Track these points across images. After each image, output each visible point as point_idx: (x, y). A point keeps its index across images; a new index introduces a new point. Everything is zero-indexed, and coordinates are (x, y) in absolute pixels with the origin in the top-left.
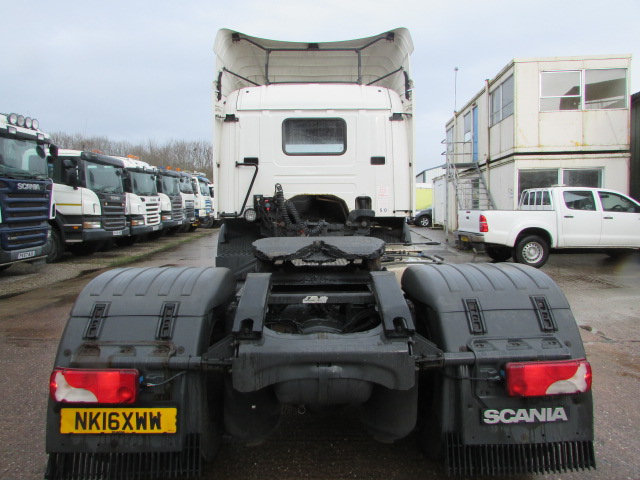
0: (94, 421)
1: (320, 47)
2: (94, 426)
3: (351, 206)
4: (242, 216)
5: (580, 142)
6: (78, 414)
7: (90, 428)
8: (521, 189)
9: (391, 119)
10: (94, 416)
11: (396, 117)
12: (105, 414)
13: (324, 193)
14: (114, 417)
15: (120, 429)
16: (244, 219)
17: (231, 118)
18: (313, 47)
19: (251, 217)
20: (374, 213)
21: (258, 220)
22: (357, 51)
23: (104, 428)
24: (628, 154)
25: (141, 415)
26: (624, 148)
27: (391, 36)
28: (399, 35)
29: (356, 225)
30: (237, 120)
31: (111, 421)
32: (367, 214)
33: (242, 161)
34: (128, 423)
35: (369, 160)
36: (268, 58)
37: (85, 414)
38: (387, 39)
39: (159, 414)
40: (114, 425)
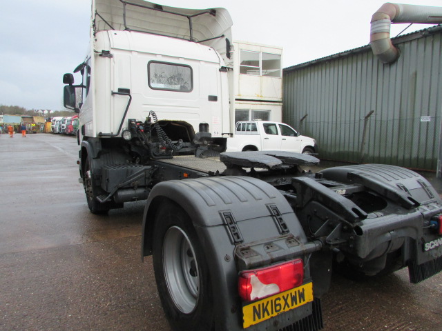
0: (265, 310)
1: (164, 9)
2: (266, 314)
3: (196, 130)
4: (120, 136)
5: (260, 95)
6: (254, 308)
7: (264, 316)
8: (236, 121)
9: (220, 70)
10: (265, 305)
11: (223, 69)
12: (272, 301)
13: (179, 119)
14: (278, 302)
15: (282, 310)
16: (122, 138)
17: (106, 54)
18: (158, 8)
19: (128, 137)
20: (211, 134)
21: (133, 139)
22: (189, 17)
23: (272, 313)
24: (281, 104)
25: (293, 294)
26: (280, 100)
27: (213, 12)
28: (219, 13)
29: (200, 143)
30: (111, 56)
31: (276, 305)
32: (207, 136)
33: (116, 91)
34: (286, 303)
35: (207, 98)
36: (125, 9)
37: (259, 305)
38: (211, 13)
39: (303, 290)
40: (278, 308)
